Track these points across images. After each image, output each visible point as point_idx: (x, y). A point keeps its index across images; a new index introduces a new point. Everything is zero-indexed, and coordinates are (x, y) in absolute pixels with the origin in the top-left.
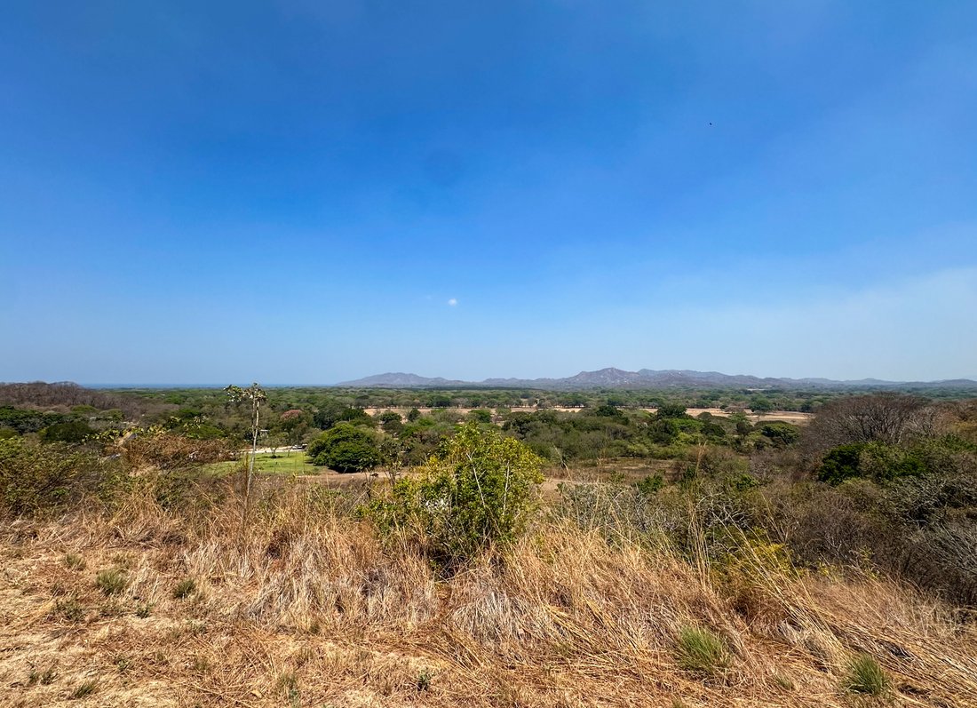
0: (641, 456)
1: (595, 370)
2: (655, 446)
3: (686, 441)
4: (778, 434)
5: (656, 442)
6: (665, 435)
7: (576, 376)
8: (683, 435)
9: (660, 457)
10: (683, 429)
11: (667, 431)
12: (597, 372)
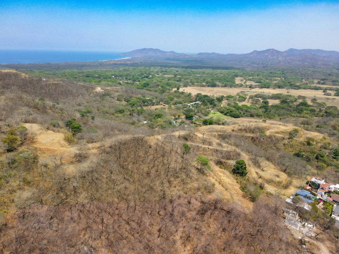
0: (294, 116)
1: (262, 50)
2: (298, 114)
3: (306, 113)
4: (328, 113)
5: (298, 113)
6: (301, 111)
7: (251, 53)
8: (305, 111)
9: (298, 117)
10: (305, 110)
11: (301, 110)
12: (263, 51)
